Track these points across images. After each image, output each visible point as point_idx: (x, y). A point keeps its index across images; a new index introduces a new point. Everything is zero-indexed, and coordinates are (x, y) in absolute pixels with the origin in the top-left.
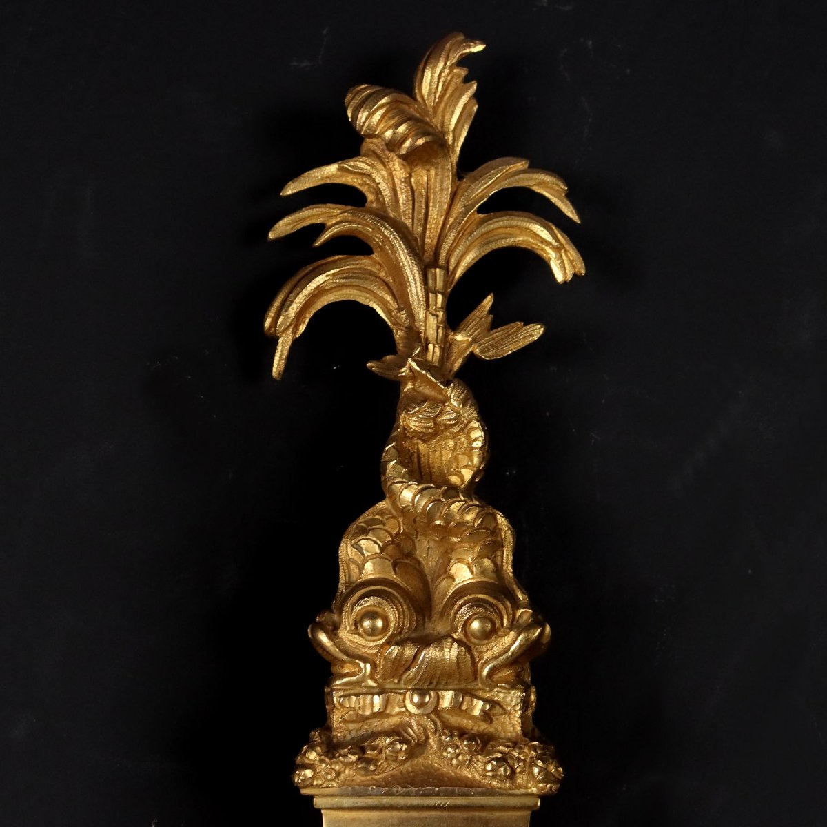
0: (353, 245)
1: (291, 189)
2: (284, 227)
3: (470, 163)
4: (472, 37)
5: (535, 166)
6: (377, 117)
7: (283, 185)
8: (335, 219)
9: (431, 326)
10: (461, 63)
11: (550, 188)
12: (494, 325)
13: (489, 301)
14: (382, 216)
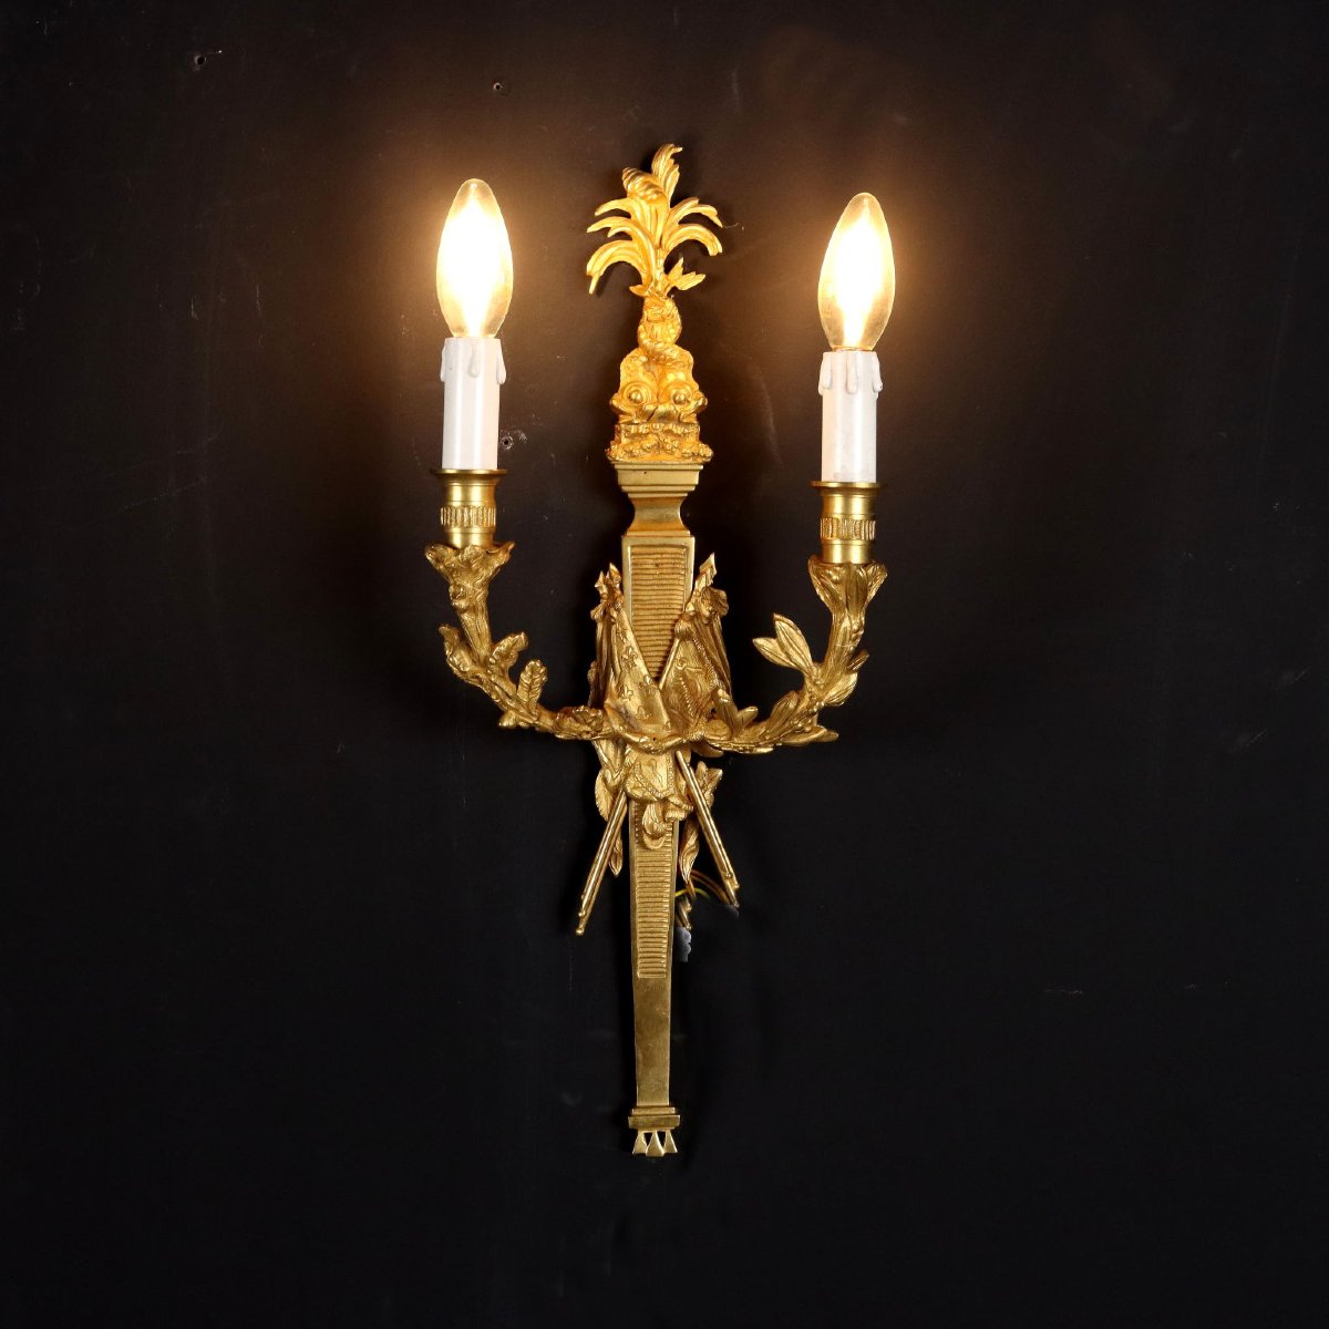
0: (623, 236)
1: (597, 214)
2: (593, 228)
3: (676, 200)
4: (677, 146)
5: (702, 202)
6: (637, 186)
7: (595, 210)
8: (615, 225)
9: (658, 273)
10: (673, 157)
11: (710, 211)
12: (684, 273)
13: (681, 261)
14: (637, 224)
